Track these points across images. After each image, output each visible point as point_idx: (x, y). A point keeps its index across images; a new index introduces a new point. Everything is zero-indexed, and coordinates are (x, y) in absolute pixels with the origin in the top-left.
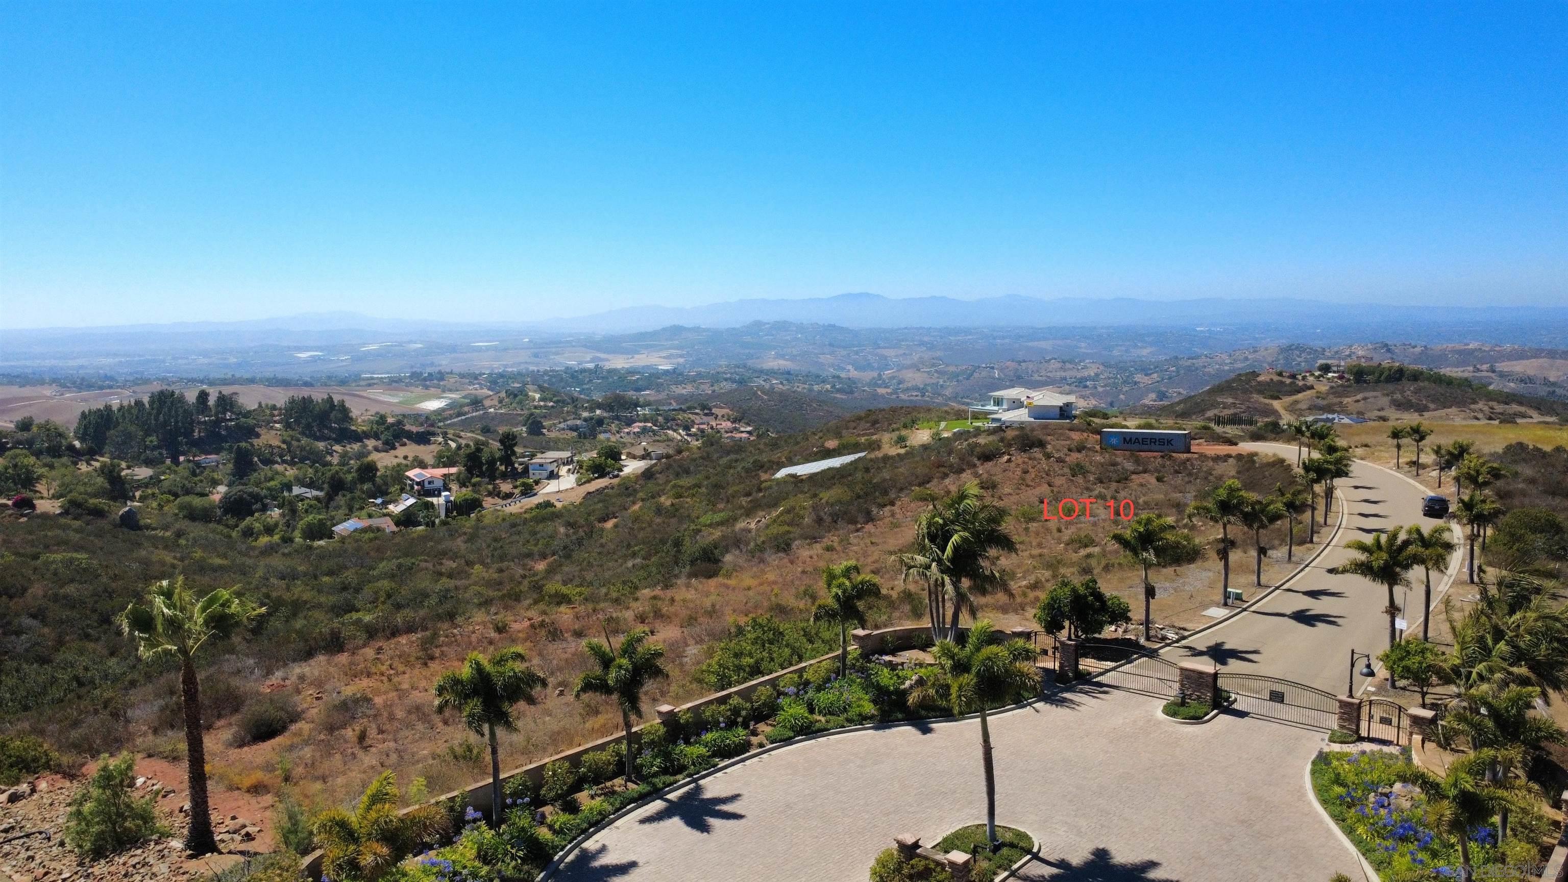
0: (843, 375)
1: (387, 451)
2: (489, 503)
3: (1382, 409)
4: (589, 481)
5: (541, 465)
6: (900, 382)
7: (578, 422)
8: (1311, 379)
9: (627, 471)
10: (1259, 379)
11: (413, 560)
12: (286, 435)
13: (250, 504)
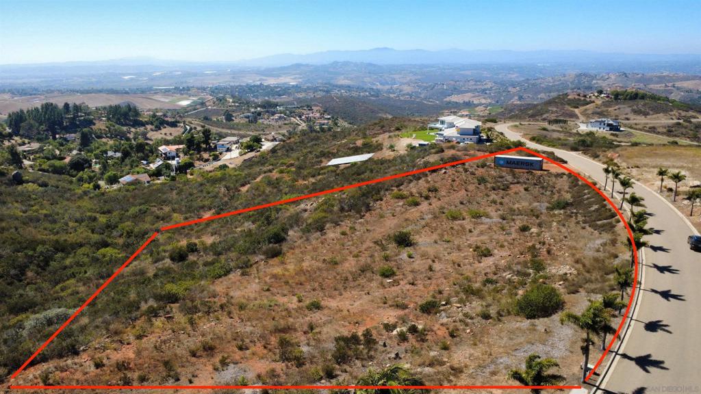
0: (375, 88)
1: (156, 131)
2: (197, 163)
3: (627, 114)
4: (245, 153)
5: (223, 145)
6: (400, 91)
7: (249, 114)
8: (594, 97)
9: (264, 148)
10: (569, 97)
11: (147, 207)
12: (108, 124)
13: (82, 165)
